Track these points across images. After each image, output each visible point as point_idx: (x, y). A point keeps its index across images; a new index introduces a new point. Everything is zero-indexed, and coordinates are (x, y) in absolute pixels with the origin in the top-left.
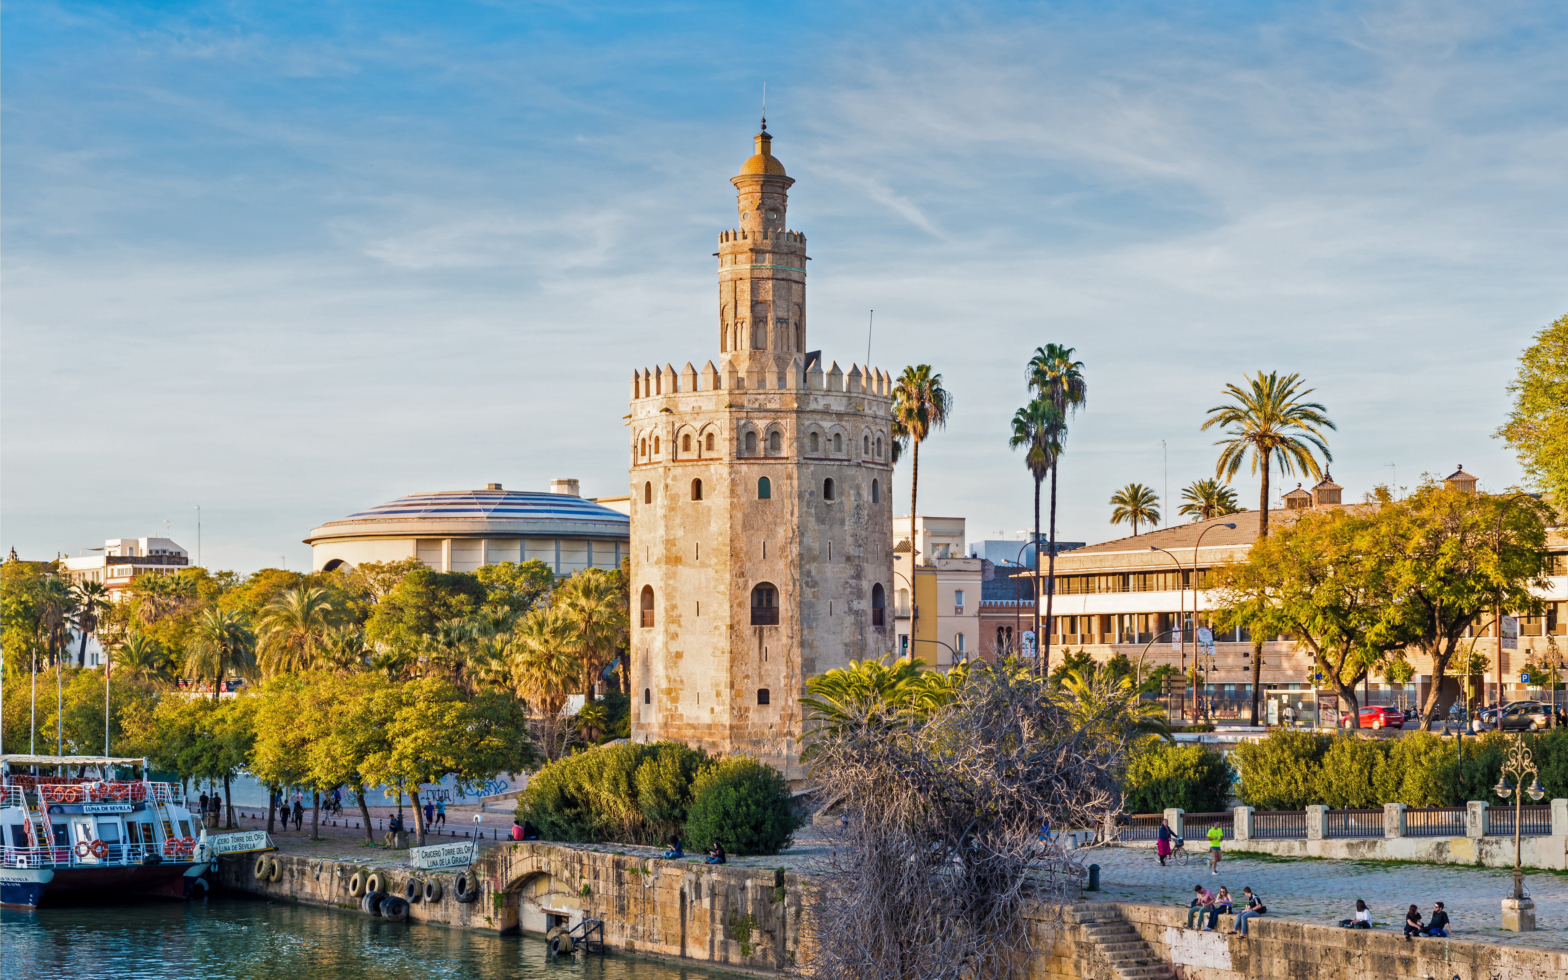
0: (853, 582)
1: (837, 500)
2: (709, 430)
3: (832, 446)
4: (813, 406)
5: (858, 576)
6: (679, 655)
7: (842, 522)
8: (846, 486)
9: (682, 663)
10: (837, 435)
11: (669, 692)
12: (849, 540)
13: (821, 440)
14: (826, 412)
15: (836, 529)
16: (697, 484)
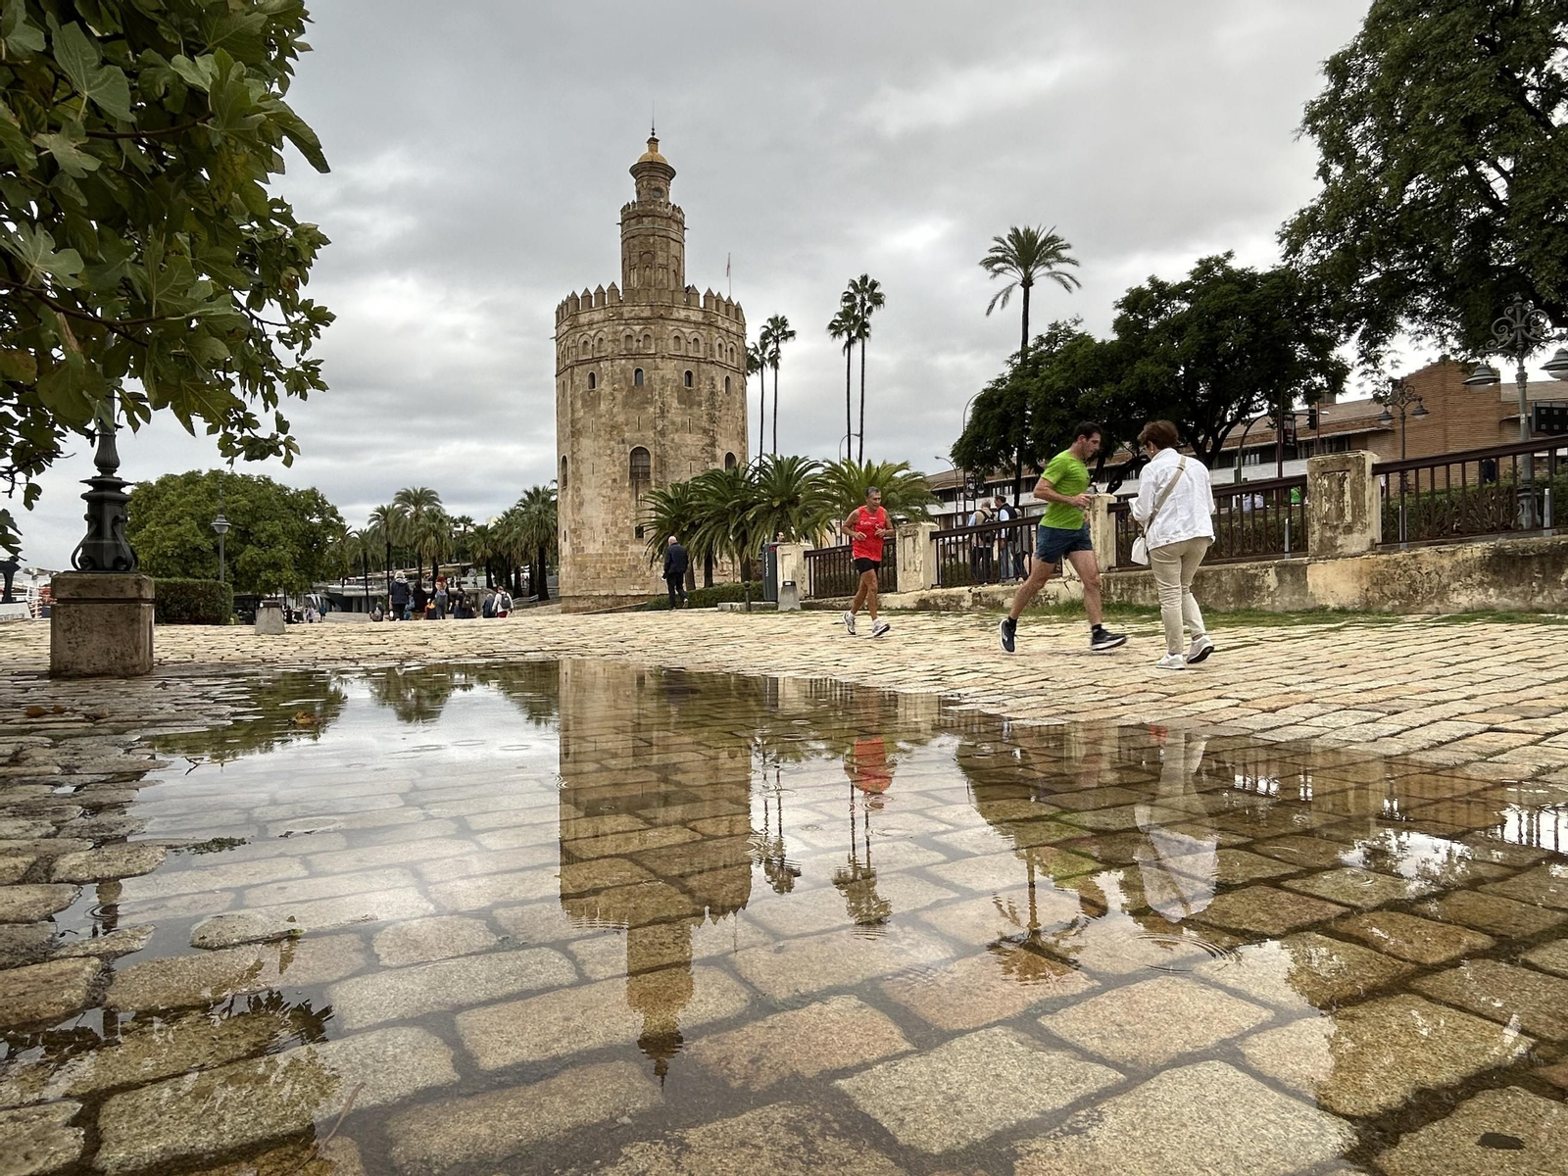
0: (709, 449)
1: (695, 387)
2: (600, 335)
3: (691, 347)
4: (676, 315)
5: (713, 445)
6: (581, 504)
7: (700, 405)
8: (703, 378)
9: (583, 509)
10: (696, 340)
11: (574, 531)
12: (705, 417)
13: (683, 342)
14: (687, 320)
15: (695, 409)
16: (592, 376)
